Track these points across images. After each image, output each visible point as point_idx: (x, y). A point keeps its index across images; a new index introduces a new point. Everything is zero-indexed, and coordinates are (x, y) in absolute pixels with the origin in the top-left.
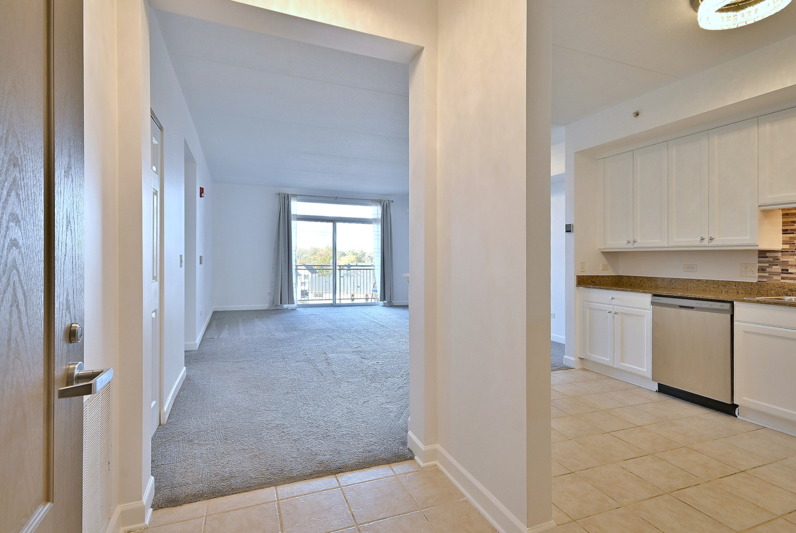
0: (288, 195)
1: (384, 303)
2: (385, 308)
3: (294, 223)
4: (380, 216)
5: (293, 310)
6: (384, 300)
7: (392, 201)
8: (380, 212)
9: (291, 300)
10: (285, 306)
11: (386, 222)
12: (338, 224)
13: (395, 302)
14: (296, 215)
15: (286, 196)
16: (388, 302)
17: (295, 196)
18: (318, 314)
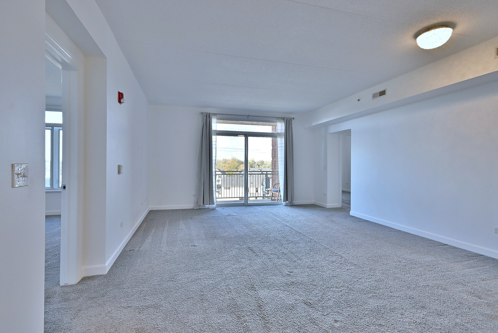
0: (209, 114)
1: (287, 203)
2: (289, 208)
3: (214, 138)
4: (283, 131)
5: (214, 209)
6: (287, 200)
7: (294, 118)
8: (283, 127)
9: (211, 201)
10: (207, 206)
11: (288, 136)
12: (250, 138)
13: (296, 202)
14: (216, 130)
15: (208, 115)
16: (290, 202)
17: (215, 114)
18: (234, 214)
